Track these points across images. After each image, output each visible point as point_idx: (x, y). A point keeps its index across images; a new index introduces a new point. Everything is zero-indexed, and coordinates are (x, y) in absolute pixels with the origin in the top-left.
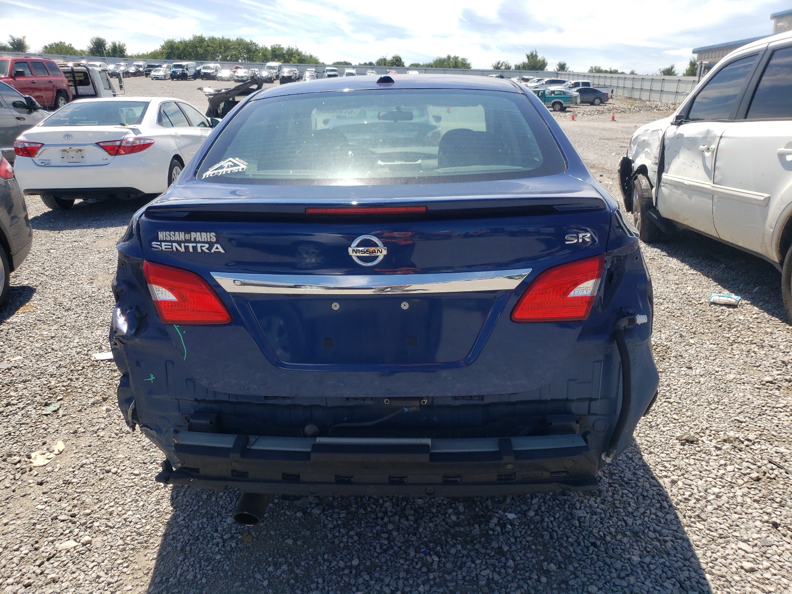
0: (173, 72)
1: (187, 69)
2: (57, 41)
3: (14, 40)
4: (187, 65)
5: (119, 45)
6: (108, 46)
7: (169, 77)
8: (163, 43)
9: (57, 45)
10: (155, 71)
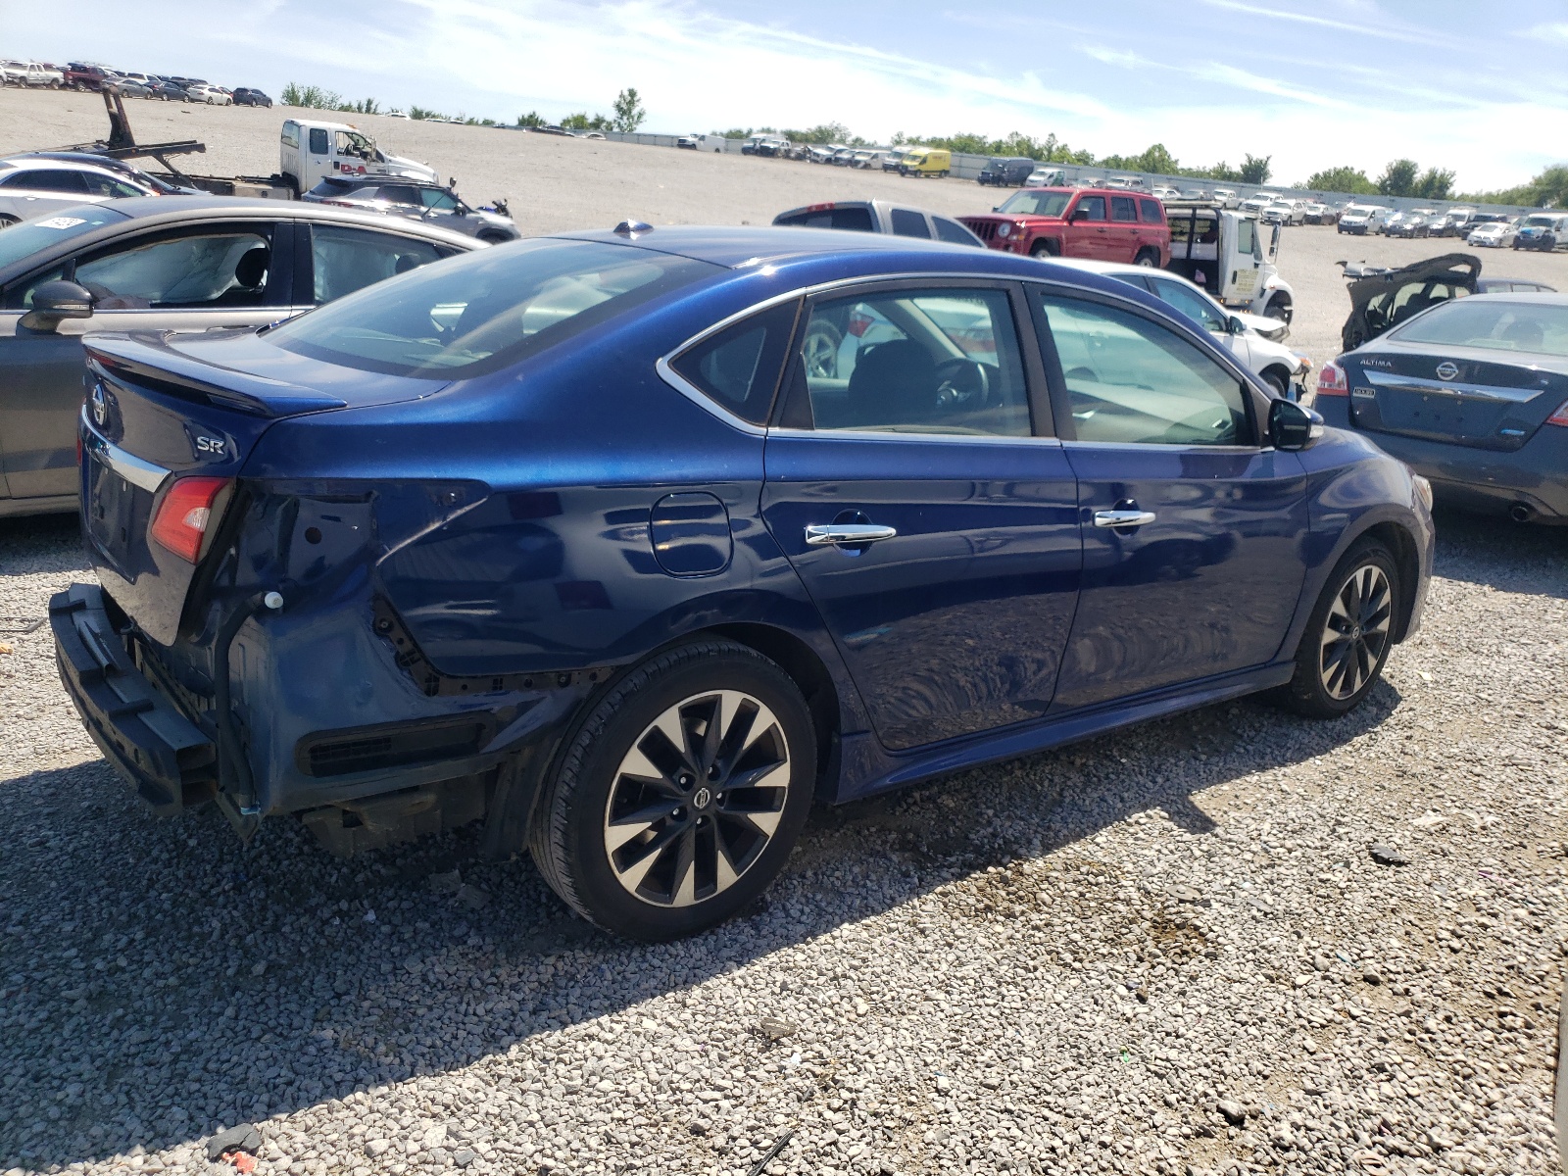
0: (1523, 232)
1: (1558, 230)
2: (1340, 166)
3: (1250, 162)
4: (1561, 221)
5: (1442, 176)
6: (1421, 174)
7: (1511, 242)
8: (1540, 172)
9: (1337, 173)
10: (1484, 229)
